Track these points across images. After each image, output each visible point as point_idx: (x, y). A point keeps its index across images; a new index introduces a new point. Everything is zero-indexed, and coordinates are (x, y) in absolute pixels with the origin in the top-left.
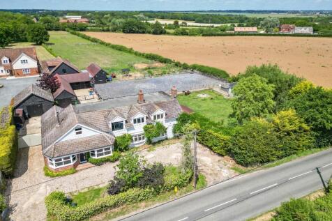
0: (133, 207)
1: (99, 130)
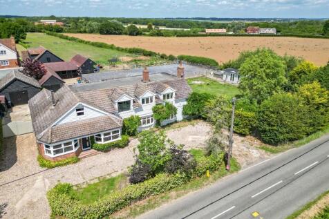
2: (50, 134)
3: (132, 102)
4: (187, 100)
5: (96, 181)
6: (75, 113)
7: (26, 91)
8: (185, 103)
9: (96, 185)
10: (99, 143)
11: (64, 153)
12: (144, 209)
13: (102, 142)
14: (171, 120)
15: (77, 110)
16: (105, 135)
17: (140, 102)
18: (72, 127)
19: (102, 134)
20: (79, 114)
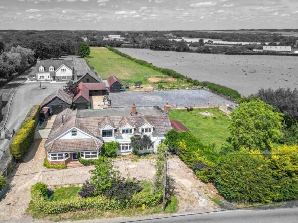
0: (98, 214)
1: (92, 134)
2: (52, 145)
3: (114, 131)
4: (165, 135)
5: (68, 186)
6: (71, 133)
7: (62, 106)
8: (163, 138)
9: (66, 189)
10: (82, 158)
11: (57, 160)
12: (82, 217)
13: (84, 158)
14: (148, 150)
15: (72, 132)
16: (86, 153)
17: (121, 131)
18: (67, 143)
19: (85, 152)
20: (73, 135)
